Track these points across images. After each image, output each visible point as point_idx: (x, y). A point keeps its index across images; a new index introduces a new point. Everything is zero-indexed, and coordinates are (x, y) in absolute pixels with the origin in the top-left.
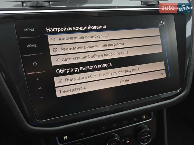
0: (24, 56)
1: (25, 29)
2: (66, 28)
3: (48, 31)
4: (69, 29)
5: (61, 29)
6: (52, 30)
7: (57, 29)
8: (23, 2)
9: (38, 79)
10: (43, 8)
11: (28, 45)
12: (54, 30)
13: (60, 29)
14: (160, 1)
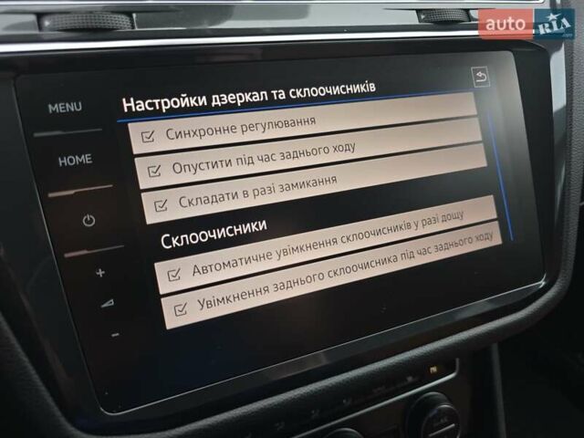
0: (51, 195)
1: (50, 106)
2: (187, 99)
3: (129, 108)
4: (197, 101)
5: (171, 103)
6: (142, 106)
7: (160, 103)
8: (40, 15)
9: (101, 273)
10: (108, 34)
11: (62, 159)
12: (150, 105)
13: (167, 104)
14: (471, 11)
